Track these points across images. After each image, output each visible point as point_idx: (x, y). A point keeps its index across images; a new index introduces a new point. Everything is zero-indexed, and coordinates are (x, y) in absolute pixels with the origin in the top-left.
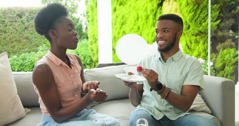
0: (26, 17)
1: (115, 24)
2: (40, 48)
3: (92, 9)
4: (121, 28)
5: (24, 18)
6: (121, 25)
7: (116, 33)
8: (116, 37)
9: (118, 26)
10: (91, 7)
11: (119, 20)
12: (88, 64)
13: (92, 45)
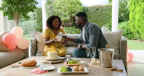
0: (100, 10)
1: (140, 13)
2: (106, 25)
3: (131, 5)
4: (142, 15)
5: (100, 11)
6: (142, 13)
7: (140, 17)
8: (140, 19)
9: (141, 13)
10: (131, 4)
11: (141, 10)
12: (129, 34)
13: (130, 23)
